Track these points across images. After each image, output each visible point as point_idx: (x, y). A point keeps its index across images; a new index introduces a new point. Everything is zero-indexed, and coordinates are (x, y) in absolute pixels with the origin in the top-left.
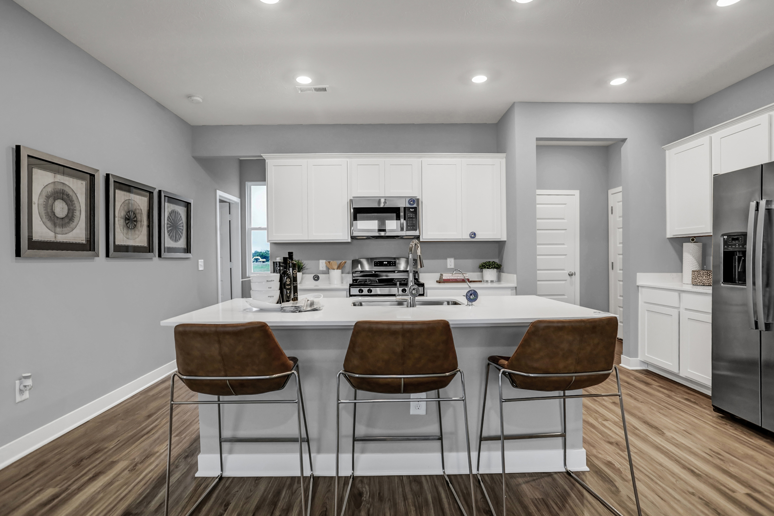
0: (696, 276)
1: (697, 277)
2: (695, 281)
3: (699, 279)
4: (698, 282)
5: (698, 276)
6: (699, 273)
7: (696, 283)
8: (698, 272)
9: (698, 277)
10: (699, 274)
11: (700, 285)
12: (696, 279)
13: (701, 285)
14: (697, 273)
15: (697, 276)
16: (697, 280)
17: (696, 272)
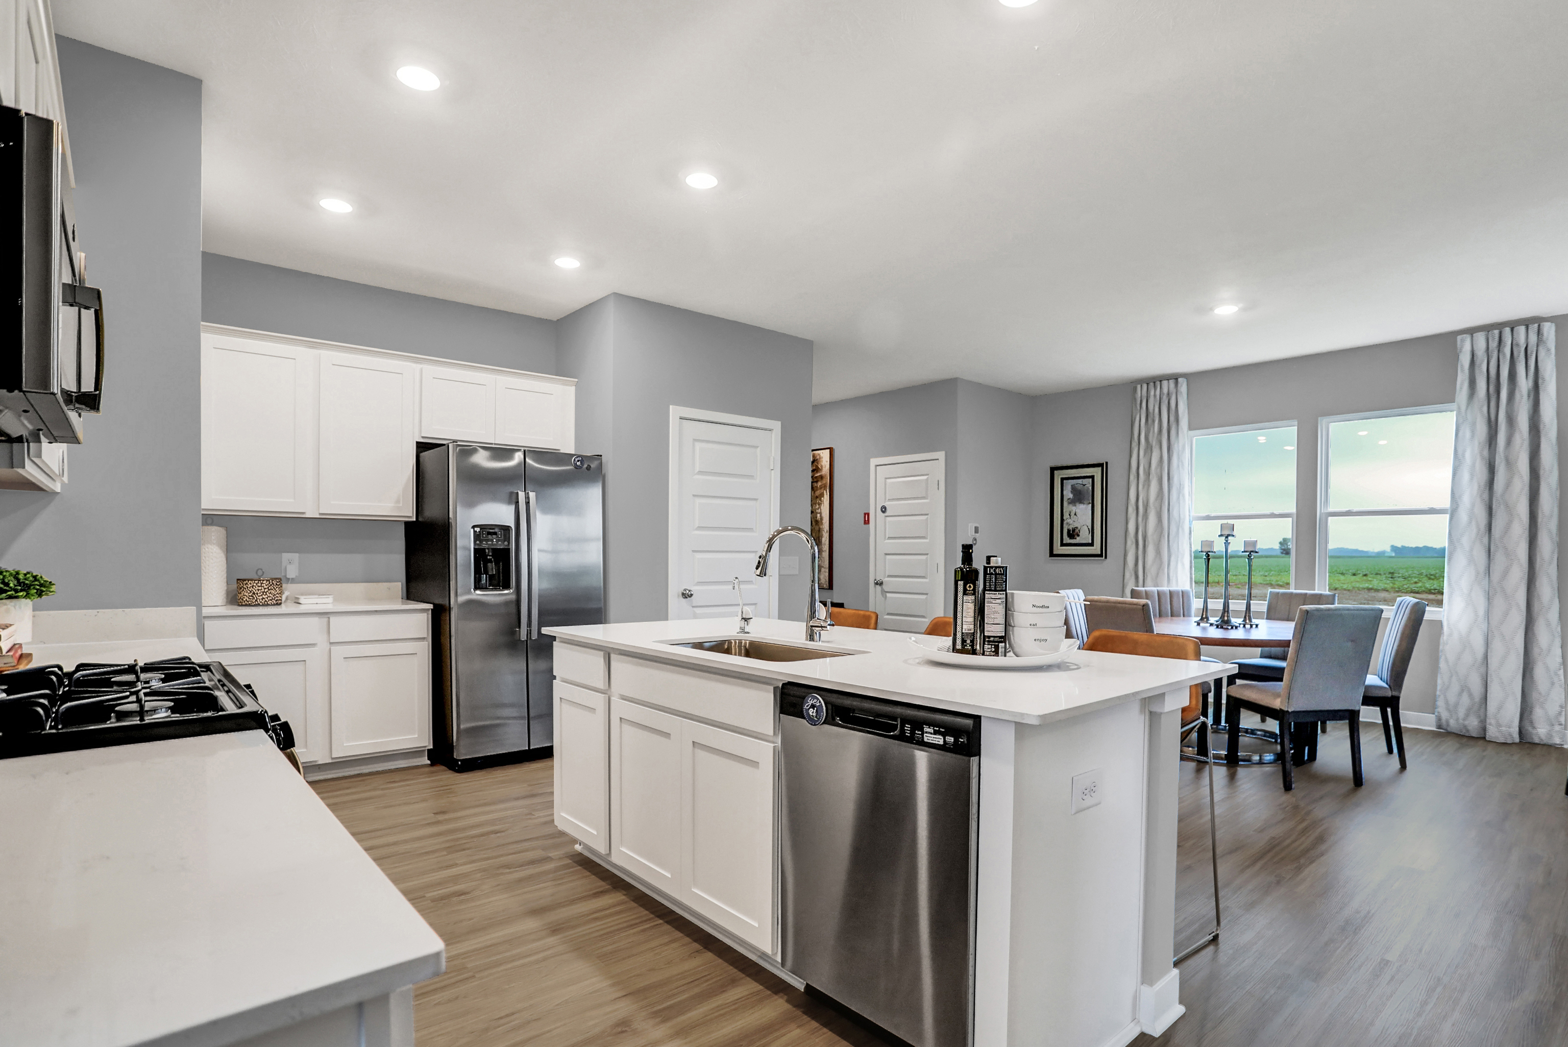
0: (265, 589)
1: (267, 590)
2: (263, 598)
3: (270, 593)
4: (269, 598)
5: (270, 588)
6: (271, 583)
7: (266, 601)
8: (269, 580)
9: (269, 590)
10: (271, 585)
11: (272, 605)
12: (266, 594)
13: (274, 605)
14: (268, 582)
15: (268, 588)
16: (267, 596)
17: (265, 582)
